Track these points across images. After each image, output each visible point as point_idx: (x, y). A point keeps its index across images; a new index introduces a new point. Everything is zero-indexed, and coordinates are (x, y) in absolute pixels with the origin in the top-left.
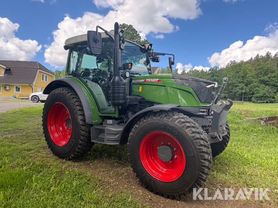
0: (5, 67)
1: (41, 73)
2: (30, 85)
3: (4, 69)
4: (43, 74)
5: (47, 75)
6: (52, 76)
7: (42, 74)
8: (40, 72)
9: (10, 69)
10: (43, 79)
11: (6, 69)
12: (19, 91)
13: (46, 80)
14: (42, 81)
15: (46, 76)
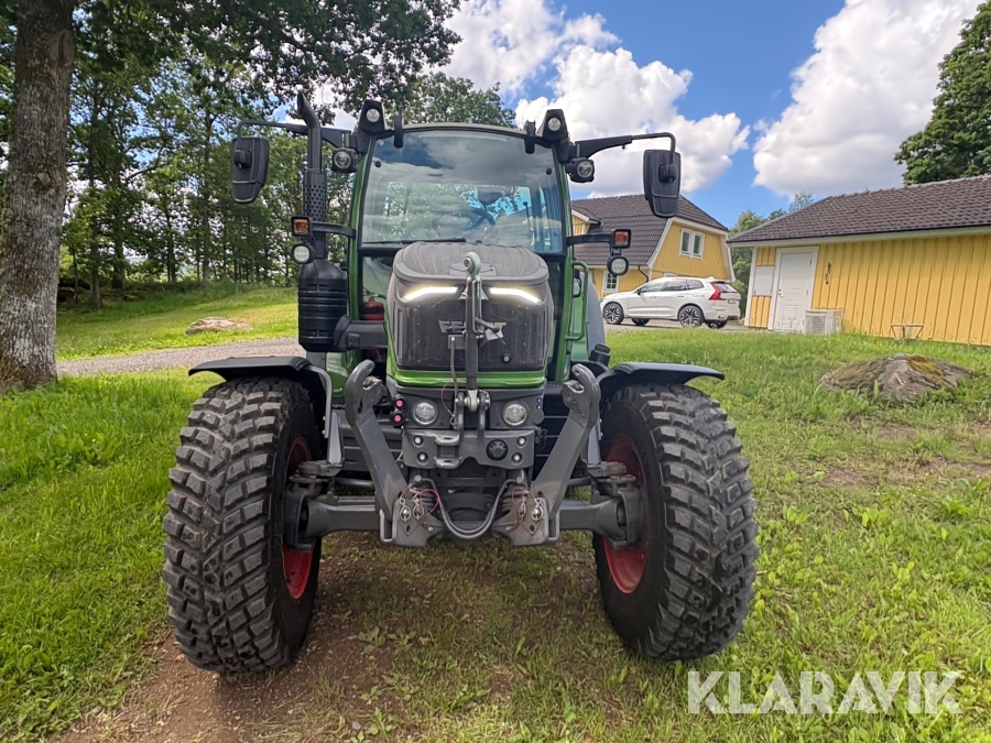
0: (587, 219)
1: (677, 229)
2: (641, 268)
3: (587, 224)
4: (688, 231)
5: (699, 234)
6: (719, 236)
7: (683, 230)
8: (674, 224)
9: (600, 223)
10: (685, 248)
11: (592, 225)
12: (614, 287)
13: (696, 251)
14: (680, 253)
15: (697, 240)
